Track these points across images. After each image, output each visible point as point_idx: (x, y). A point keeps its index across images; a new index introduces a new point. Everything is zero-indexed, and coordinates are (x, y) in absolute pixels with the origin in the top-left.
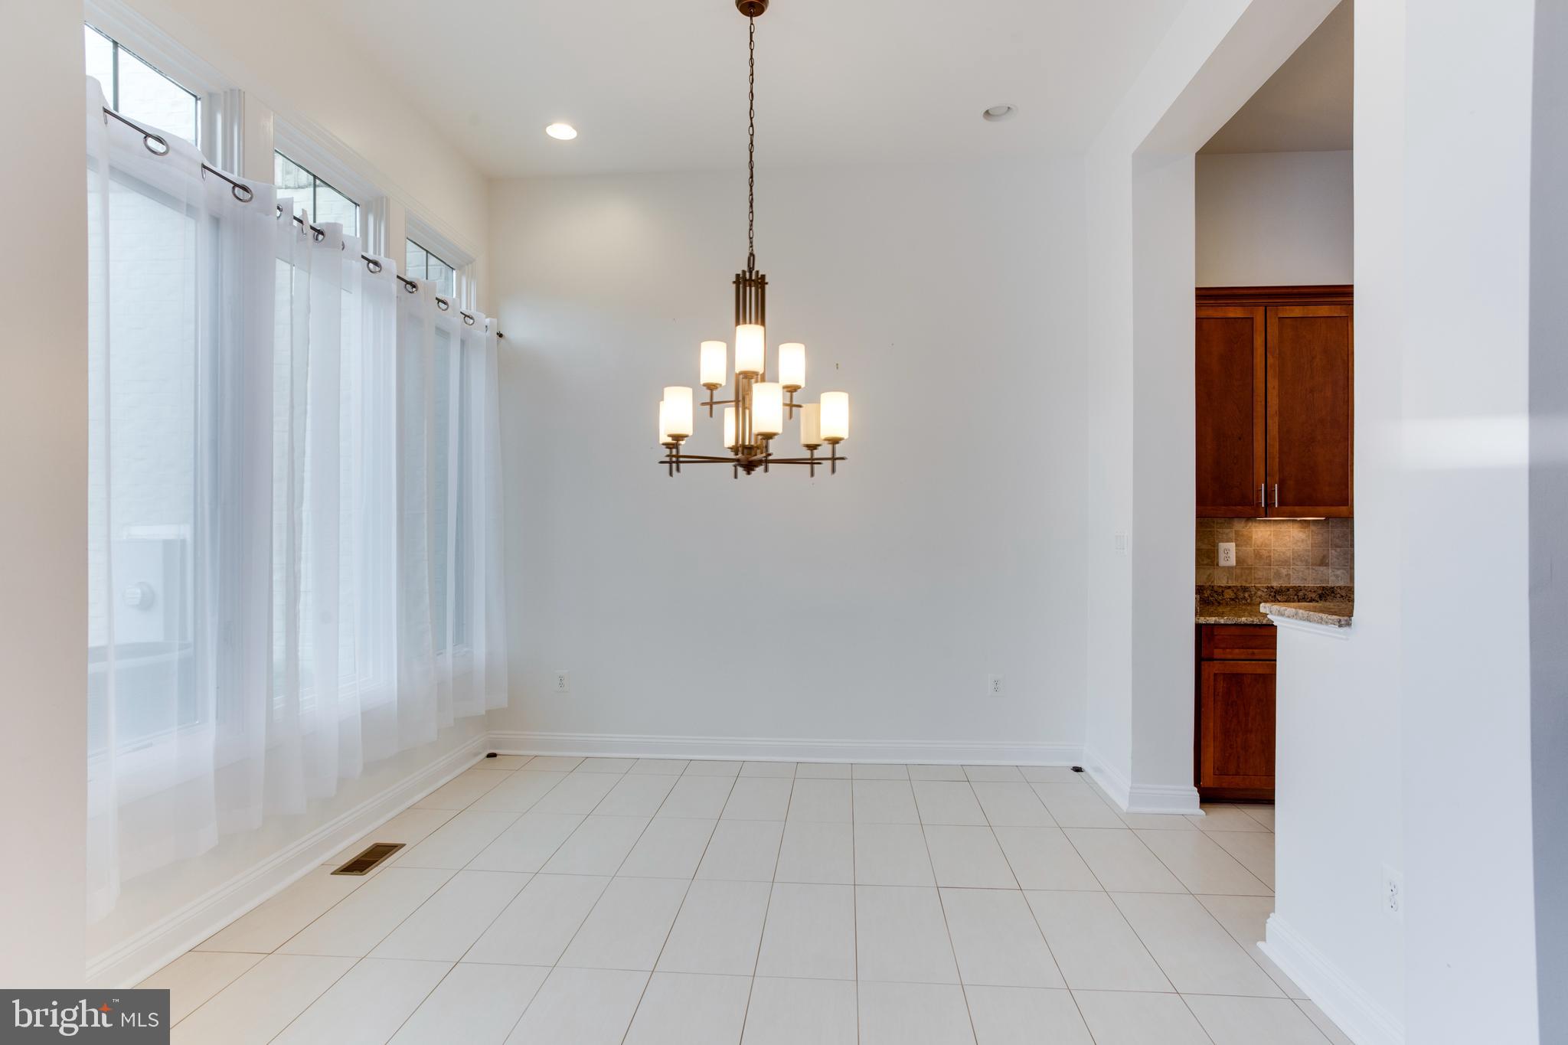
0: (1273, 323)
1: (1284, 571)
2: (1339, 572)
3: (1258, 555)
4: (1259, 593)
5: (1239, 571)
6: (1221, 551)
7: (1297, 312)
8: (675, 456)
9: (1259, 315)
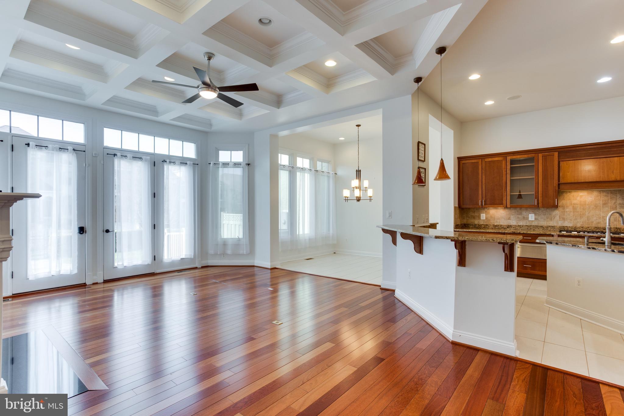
0: (483, 162)
1: (498, 221)
2: (513, 221)
3: (491, 217)
4: (491, 226)
5: (486, 221)
6: (481, 216)
7: (490, 159)
8: (347, 199)
9: (480, 161)
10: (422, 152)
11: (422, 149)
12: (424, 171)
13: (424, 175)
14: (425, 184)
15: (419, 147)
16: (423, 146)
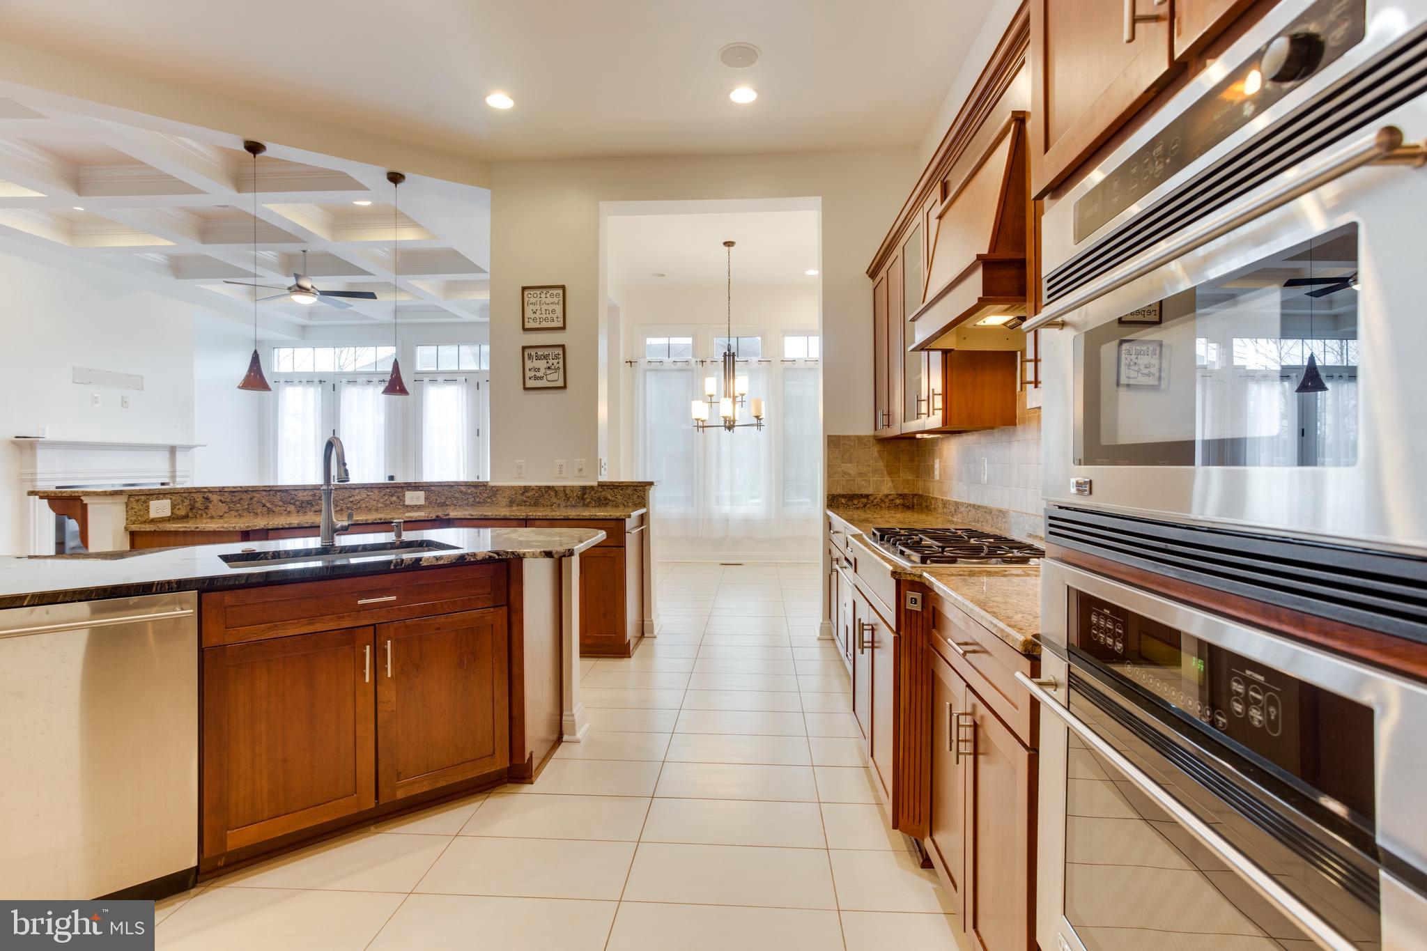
10: (551, 307)
11: (549, 300)
12: (561, 352)
13: (561, 361)
14: (562, 385)
15: (526, 299)
16: (555, 292)
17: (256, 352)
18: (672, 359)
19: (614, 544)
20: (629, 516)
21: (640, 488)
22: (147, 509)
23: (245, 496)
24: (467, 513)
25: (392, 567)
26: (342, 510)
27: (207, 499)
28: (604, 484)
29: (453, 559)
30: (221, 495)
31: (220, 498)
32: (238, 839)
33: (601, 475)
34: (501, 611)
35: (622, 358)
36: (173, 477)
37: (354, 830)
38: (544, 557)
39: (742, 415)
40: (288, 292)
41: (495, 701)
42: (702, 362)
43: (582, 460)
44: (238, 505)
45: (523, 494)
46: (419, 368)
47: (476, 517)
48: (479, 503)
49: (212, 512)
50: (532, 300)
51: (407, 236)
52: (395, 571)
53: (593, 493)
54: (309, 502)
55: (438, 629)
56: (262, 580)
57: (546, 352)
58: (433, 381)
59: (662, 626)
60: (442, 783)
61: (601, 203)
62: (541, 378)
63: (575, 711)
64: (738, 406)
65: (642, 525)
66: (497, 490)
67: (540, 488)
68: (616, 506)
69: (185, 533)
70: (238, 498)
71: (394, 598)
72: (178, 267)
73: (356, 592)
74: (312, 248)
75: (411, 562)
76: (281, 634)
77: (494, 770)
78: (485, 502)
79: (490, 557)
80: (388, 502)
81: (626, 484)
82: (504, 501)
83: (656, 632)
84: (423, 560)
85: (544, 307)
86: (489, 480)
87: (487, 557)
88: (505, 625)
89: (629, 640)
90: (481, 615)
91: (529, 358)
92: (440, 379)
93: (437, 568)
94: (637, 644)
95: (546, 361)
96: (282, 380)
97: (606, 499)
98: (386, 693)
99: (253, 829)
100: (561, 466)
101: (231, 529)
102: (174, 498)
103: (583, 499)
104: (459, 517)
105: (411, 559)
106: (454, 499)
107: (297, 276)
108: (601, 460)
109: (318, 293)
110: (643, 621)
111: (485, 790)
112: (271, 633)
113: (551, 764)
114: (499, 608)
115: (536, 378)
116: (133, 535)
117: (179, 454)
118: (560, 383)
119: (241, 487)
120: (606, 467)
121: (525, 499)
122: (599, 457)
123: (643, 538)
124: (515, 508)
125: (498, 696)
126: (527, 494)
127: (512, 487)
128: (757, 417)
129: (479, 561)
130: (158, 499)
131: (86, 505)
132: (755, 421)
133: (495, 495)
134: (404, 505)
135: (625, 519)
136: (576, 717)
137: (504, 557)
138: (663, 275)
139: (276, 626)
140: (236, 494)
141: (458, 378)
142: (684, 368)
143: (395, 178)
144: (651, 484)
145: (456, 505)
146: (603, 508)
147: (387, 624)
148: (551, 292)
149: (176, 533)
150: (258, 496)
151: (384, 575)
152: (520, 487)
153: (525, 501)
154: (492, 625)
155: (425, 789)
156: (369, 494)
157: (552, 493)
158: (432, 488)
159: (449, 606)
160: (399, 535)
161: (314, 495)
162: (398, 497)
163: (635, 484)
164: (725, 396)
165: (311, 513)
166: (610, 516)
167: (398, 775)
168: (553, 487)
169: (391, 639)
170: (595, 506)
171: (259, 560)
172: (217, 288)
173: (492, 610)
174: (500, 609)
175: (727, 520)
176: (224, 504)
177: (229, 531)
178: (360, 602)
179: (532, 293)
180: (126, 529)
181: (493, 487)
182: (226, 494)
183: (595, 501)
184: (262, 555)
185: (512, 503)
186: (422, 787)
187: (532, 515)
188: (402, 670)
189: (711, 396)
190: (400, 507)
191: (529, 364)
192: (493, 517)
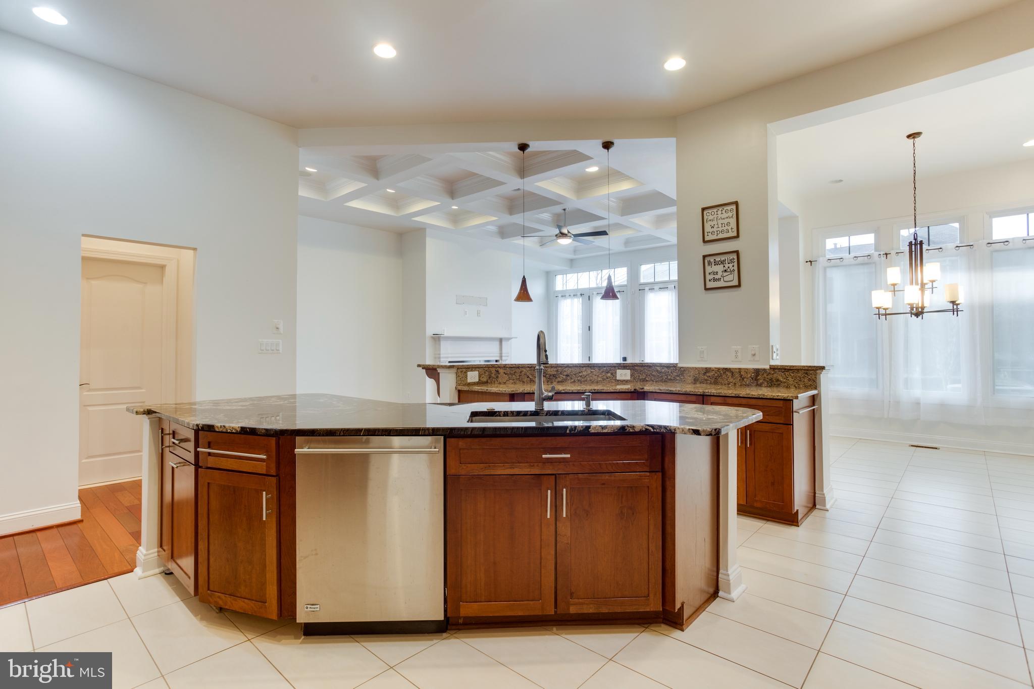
10: (726, 221)
11: (725, 215)
12: (735, 257)
13: (736, 264)
14: (737, 284)
15: (705, 217)
16: (729, 208)
17: (524, 277)
18: (853, 255)
19: (782, 422)
20: (797, 398)
21: (811, 372)
22: (466, 377)
23: (518, 370)
24: (657, 388)
25: (568, 432)
26: (574, 381)
27: (498, 371)
28: (776, 367)
29: (615, 428)
30: (504, 369)
31: (504, 371)
32: (468, 610)
33: (773, 359)
34: (656, 477)
35: (802, 258)
36: (501, 357)
37: (542, 626)
38: (692, 434)
39: (931, 301)
40: (555, 238)
41: (650, 551)
42: (886, 254)
43: (754, 346)
44: (514, 376)
45: (705, 374)
46: (642, 281)
47: (664, 391)
48: (670, 380)
49: (500, 380)
50: (711, 217)
51: (624, 187)
52: (570, 435)
53: (765, 375)
54: (554, 376)
55: (604, 484)
56: (480, 433)
57: (723, 258)
58: (652, 289)
59: (836, 500)
60: (604, 610)
61: (768, 125)
62: (719, 280)
63: (730, 572)
64: (927, 293)
65: (814, 405)
66: (684, 371)
67: (719, 369)
68: (788, 387)
69: (482, 393)
70: (513, 372)
71: (569, 456)
72: (504, 232)
73: (542, 448)
74: (569, 206)
75: (582, 429)
76: (493, 472)
77: (648, 610)
78: (675, 379)
79: (646, 429)
80: (605, 377)
81: (797, 368)
82: (690, 380)
83: (828, 506)
84: (591, 428)
85: (720, 222)
86: (677, 362)
87: (644, 429)
88: (660, 489)
89: (797, 511)
90: (639, 477)
91: (709, 264)
92: (656, 287)
93: (602, 435)
94: (806, 515)
95: (722, 266)
96: (560, 295)
97: (778, 380)
98: (563, 528)
99: (475, 605)
100: (736, 352)
101: (504, 392)
102: (480, 370)
103: (756, 380)
104: (651, 391)
105: (582, 427)
106: (652, 377)
107: (559, 227)
108: (772, 346)
109: (573, 236)
110: (815, 493)
111: (644, 624)
112: (486, 471)
113: (703, 616)
114: (654, 473)
115: (715, 280)
116: (459, 392)
117: (504, 343)
118: (735, 283)
119: (515, 364)
120: (778, 352)
121: (706, 378)
122: (771, 344)
123: (814, 418)
124: (698, 385)
125: (652, 548)
126: (708, 374)
127: (696, 368)
128: (953, 303)
129: (636, 432)
130: (472, 371)
131: (439, 373)
132: (950, 306)
133: (682, 374)
134: (616, 380)
135: (792, 400)
136: (731, 577)
137: (658, 431)
138: (841, 181)
139: (489, 466)
140: (513, 369)
141: (669, 286)
142: (865, 261)
143: (607, 145)
144: (823, 368)
145: (653, 381)
146: (775, 389)
147: (564, 475)
148: (725, 209)
149: (478, 392)
150: (525, 370)
151: (563, 437)
152: (702, 368)
153: (706, 380)
154: (648, 487)
155: (591, 611)
156: (592, 371)
157: (729, 374)
158: (636, 368)
159: (612, 467)
160: (588, 404)
161: (557, 371)
162: (612, 374)
163: (806, 368)
164: (912, 283)
165: (556, 383)
166: (778, 396)
167: (571, 594)
168: (730, 369)
169: (566, 487)
170: (767, 386)
171: (496, 416)
172: (519, 241)
173: (648, 474)
174: (656, 474)
175: (918, 404)
176: (506, 375)
177: (503, 393)
178: (544, 456)
179: (710, 211)
180: (456, 388)
181: (681, 368)
182: (508, 369)
183: (768, 382)
184: (498, 413)
185: (695, 381)
186: (590, 609)
187: (708, 392)
188: (576, 512)
189: (894, 285)
190: (613, 381)
191: (709, 269)
192: (676, 392)
